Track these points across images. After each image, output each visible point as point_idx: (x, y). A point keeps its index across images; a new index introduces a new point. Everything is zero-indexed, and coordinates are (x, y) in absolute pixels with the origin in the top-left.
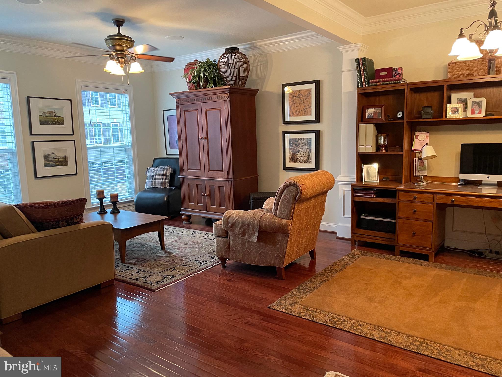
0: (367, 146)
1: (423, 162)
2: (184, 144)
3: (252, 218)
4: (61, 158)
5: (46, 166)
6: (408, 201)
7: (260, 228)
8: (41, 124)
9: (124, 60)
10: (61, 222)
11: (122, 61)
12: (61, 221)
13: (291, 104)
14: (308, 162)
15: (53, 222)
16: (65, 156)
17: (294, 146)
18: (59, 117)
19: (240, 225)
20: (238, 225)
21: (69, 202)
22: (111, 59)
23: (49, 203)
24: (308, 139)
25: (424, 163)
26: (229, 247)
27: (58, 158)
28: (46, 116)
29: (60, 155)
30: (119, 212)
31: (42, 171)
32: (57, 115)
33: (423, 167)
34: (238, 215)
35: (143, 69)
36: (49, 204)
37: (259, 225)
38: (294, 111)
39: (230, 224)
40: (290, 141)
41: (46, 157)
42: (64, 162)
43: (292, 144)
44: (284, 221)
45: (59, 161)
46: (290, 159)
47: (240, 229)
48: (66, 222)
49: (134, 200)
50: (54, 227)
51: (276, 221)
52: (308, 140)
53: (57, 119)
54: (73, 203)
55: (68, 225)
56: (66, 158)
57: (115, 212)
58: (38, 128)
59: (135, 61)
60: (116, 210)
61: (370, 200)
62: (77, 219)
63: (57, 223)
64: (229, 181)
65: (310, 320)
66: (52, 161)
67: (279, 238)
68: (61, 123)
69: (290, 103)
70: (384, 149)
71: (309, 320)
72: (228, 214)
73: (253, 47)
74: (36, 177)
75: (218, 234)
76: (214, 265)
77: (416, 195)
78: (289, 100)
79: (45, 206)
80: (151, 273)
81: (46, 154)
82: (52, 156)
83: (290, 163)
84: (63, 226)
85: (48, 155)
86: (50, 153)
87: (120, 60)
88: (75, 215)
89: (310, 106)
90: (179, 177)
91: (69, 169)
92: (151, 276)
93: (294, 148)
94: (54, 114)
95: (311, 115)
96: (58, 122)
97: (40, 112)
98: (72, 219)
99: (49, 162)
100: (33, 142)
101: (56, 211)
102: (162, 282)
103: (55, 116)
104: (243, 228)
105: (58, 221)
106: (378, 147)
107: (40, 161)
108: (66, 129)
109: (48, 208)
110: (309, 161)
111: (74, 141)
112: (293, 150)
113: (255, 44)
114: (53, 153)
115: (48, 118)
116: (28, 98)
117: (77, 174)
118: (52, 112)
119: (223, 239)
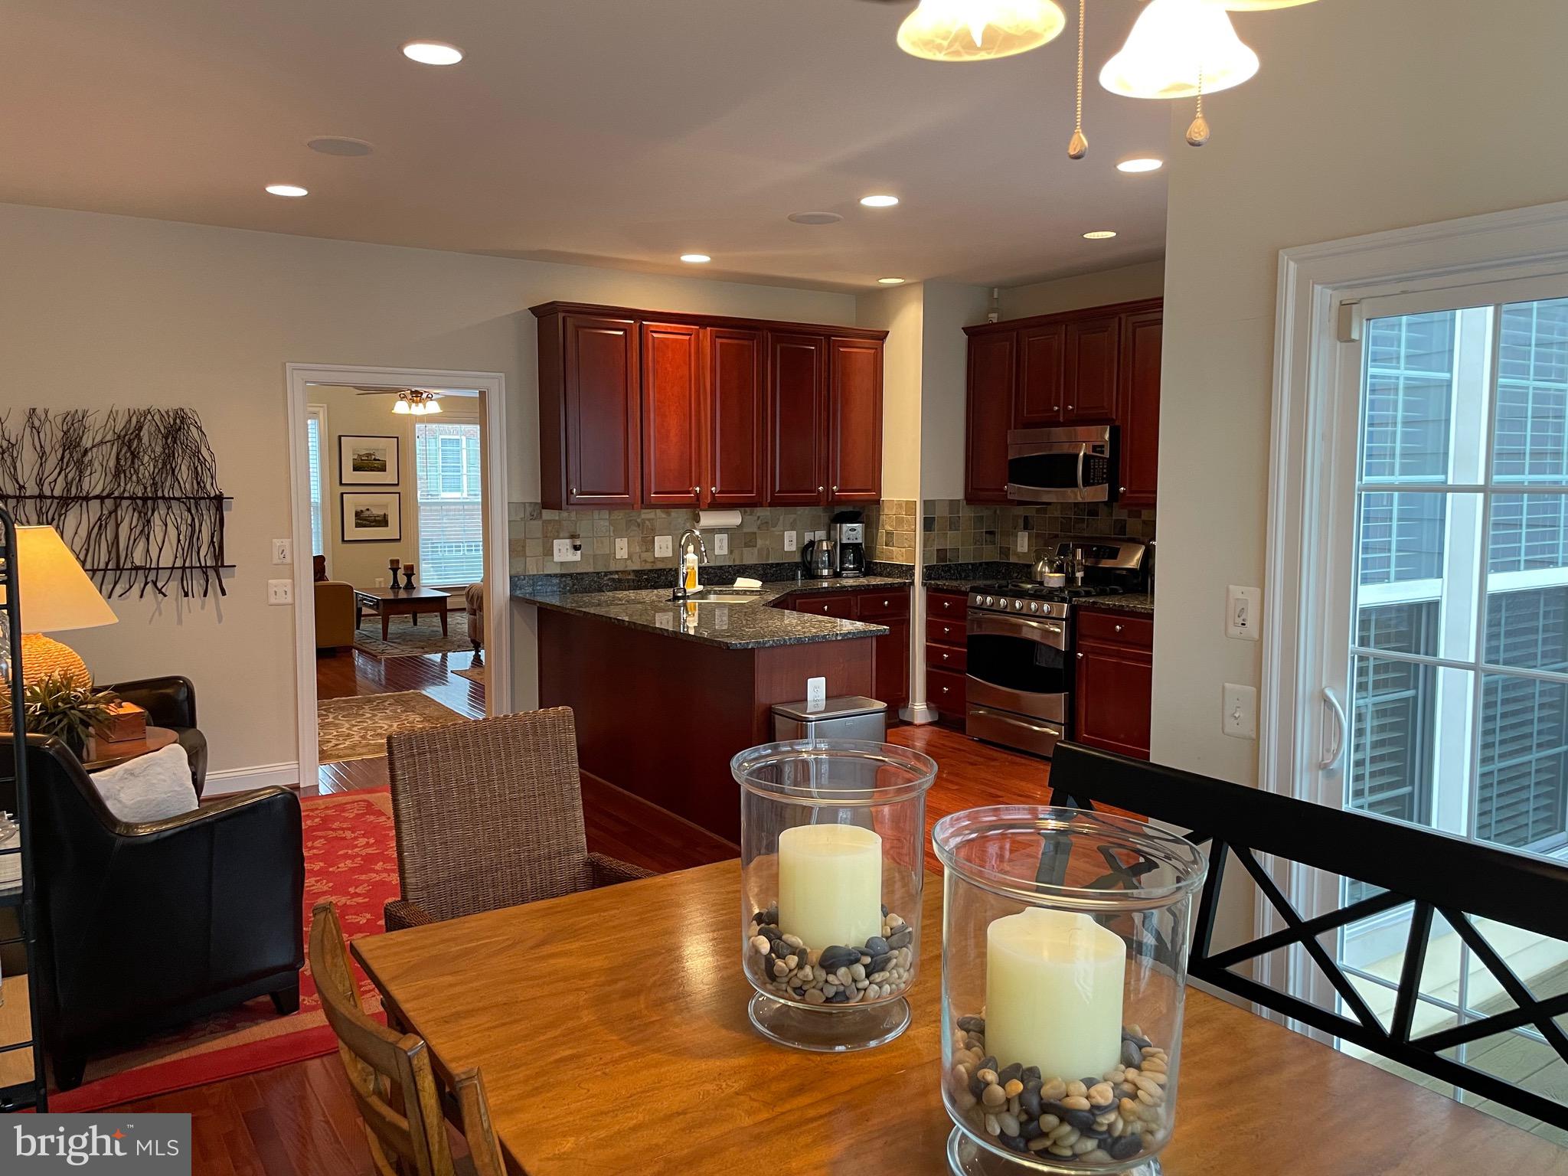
4: (378, 516)
5: (358, 525)
8: (354, 470)
9: (420, 399)
11: (417, 400)
16: (385, 513)
18: (379, 460)
22: (402, 400)
27: (375, 517)
28: (362, 460)
29: (377, 512)
31: (353, 532)
32: (377, 458)
41: (358, 514)
42: (383, 522)
45: (375, 521)
53: (376, 464)
56: (386, 516)
57: (409, 587)
58: (350, 476)
60: (409, 585)
66: (366, 520)
68: (383, 469)
74: (343, 540)
81: (359, 510)
82: (367, 514)
85: (362, 511)
86: (364, 509)
87: (415, 399)
91: (390, 532)
94: (373, 457)
96: (378, 468)
97: (354, 454)
99: (361, 521)
100: (342, 494)
103: (375, 460)
107: (350, 519)
108: (389, 477)
111: (399, 493)
114: (368, 510)
115: (365, 463)
116: (340, 437)
117: (400, 539)
118: (370, 455)
119: (472, 616)
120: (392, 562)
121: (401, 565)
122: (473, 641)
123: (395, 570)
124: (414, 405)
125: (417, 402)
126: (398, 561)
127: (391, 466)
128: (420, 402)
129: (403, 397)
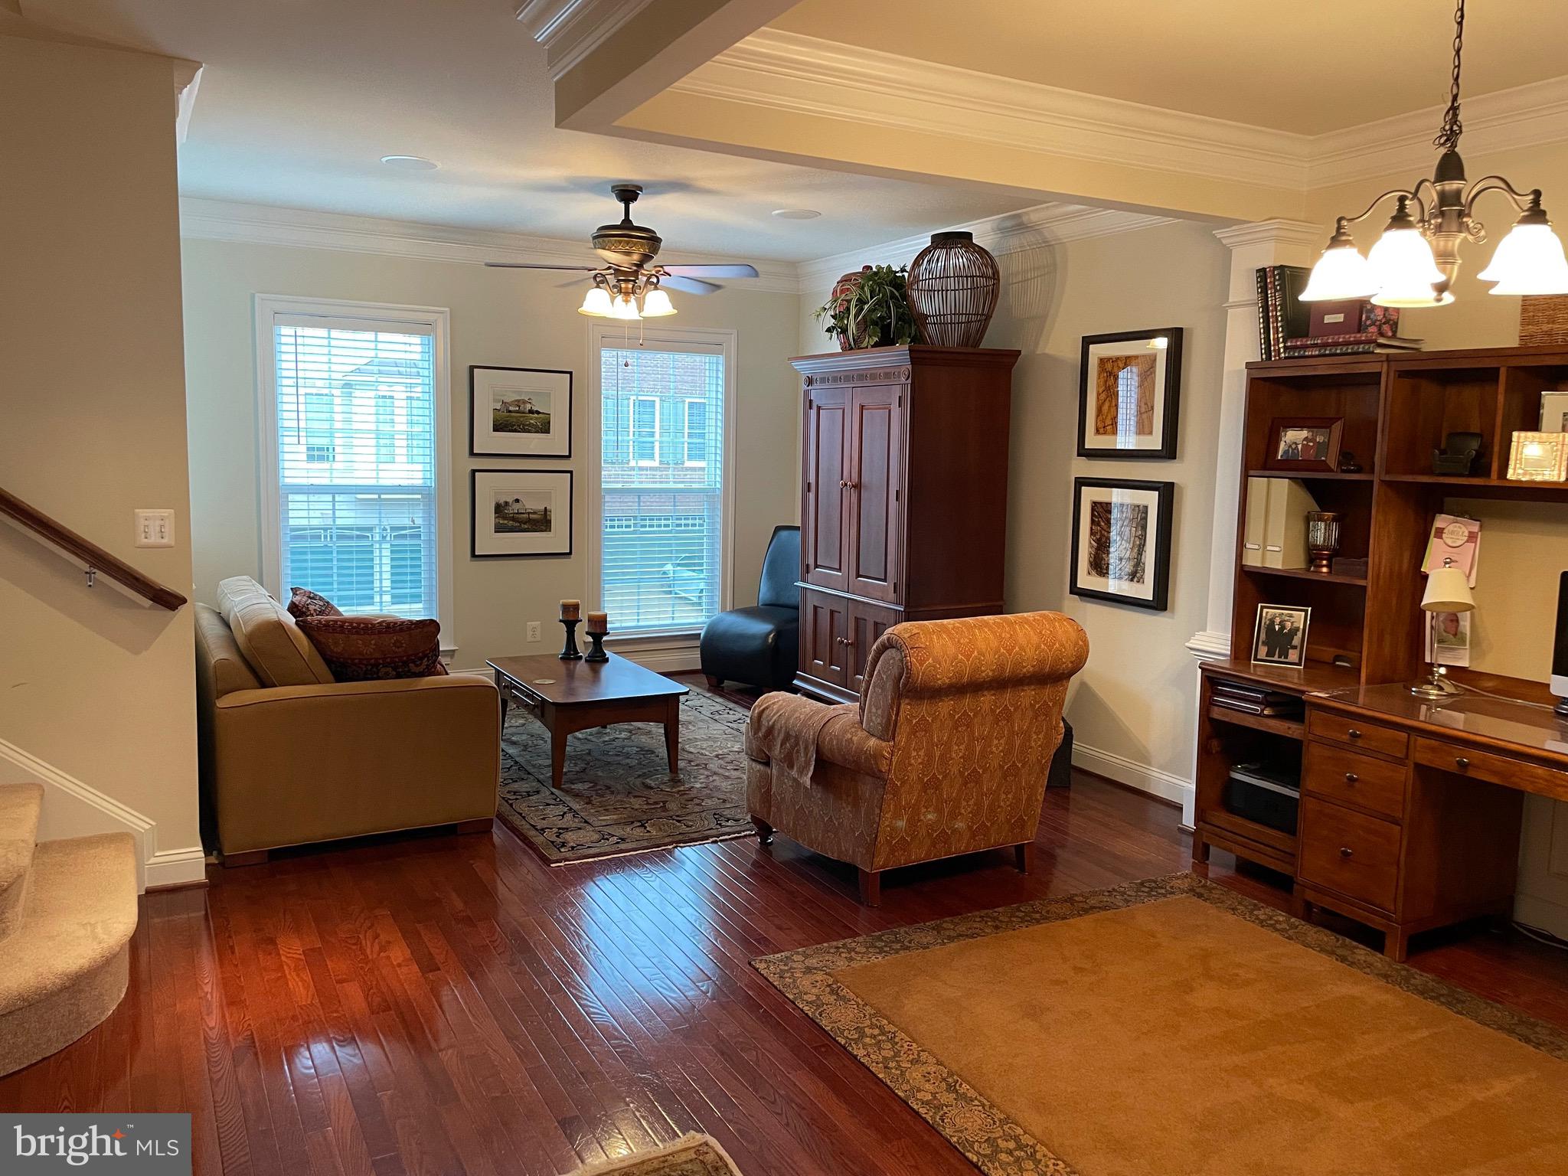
0: (1269, 548)
1: (1457, 621)
2: (812, 495)
3: (804, 724)
4: (535, 513)
5: (499, 529)
6: (1337, 745)
7: (818, 752)
8: (495, 430)
9: (634, 286)
10: (383, 667)
11: (627, 288)
12: (381, 666)
13: (1103, 396)
14: (1136, 579)
15: (366, 665)
16: (546, 508)
17: (1103, 524)
18: (538, 412)
19: (782, 736)
20: (779, 734)
21: (400, 625)
22: (598, 287)
23: (364, 624)
24: (1138, 506)
25: (1461, 623)
26: (769, 790)
27: (529, 513)
28: (510, 411)
29: (532, 505)
30: (607, 660)
31: (490, 541)
32: (534, 408)
33: (1455, 635)
34: (782, 709)
35: (674, 308)
36: (362, 625)
37: (817, 744)
38: (1109, 417)
39: (763, 730)
40: (1093, 510)
41: (499, 509)
42: (541, 522)
43: (1096, 517)
44: (873, 742)
45: (529, 521)
46: (1091, 563)
47: (781, 746)
48: (394, 669)
49: (700, 634)
50: (369, 676)
51: (855, 739)
52: (1139, 510)
53: (533, 420)
54: (407, 628)
55: (399, 676)
56: (548, 513)
57: (598, 659)
58: (488, 440)
59: (656, 288)
60: (598, 655)
61: (1250, 722)
62: (417, 666)
63: (375, 669)
64: (897, 610)
65: (809, 1017)
66: (513, 519)
67: (866, 788)
68: (545, 428)
69: (1098, 394)
70: (1324, 562)
71: (807, 1014)
72: (766, 701)
73: (1019, 227)
74: (473, 555)
75: (750, 753)
76: (743, 834)
77: (1360, 728)
78: (1098, 386)
79: (354, 628)
80: (586, 822)
81: (502, 502)
82: (516, 507)
83: (1090, 577)
84: (386, 677)
85: (506, 503)
86: (510, 500)
87: (623, 285)
88: (411, 655)
89: (1149, 404)
90: (796, 586)
91: (554, 540)
92: (580, 829)
93: (1103, 532)
94: (528, 407)
95: (1151, 433)
96: (536, 426)
97: (495, 401)
98: (405, 664)
99: (506, 522)
100: (474, 472)
101: (373, 642)
102: (589, 847)
103: (531, 412)
104: (788, 745)
105: (376, 665)
106: (1313, 555)
107: (486, 518)
108: (554, 442)
109: (357, 633)
110: (1138, 575)
111: (571, 472)
112: (1098, 537)
113: (1025, 219)
114: (517, 501)
115: (511, 417)
116: (472, 368)
117: (570, 553)
118: (524, 402)
119: (759, 767)
120: (566, 608)
121: (583, 615)
122: (756, 820)
123: (570, 625)
124: (620, 298)
125: (627, 294)
126: (576, 607)
127: (558, 424)
128: (634, 293)
129: (602, 282)
